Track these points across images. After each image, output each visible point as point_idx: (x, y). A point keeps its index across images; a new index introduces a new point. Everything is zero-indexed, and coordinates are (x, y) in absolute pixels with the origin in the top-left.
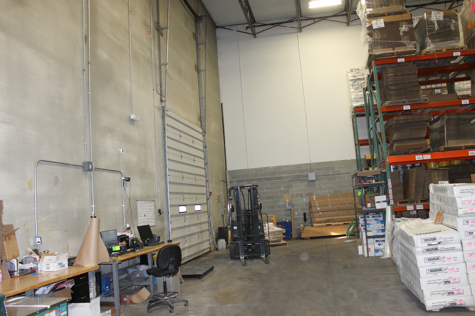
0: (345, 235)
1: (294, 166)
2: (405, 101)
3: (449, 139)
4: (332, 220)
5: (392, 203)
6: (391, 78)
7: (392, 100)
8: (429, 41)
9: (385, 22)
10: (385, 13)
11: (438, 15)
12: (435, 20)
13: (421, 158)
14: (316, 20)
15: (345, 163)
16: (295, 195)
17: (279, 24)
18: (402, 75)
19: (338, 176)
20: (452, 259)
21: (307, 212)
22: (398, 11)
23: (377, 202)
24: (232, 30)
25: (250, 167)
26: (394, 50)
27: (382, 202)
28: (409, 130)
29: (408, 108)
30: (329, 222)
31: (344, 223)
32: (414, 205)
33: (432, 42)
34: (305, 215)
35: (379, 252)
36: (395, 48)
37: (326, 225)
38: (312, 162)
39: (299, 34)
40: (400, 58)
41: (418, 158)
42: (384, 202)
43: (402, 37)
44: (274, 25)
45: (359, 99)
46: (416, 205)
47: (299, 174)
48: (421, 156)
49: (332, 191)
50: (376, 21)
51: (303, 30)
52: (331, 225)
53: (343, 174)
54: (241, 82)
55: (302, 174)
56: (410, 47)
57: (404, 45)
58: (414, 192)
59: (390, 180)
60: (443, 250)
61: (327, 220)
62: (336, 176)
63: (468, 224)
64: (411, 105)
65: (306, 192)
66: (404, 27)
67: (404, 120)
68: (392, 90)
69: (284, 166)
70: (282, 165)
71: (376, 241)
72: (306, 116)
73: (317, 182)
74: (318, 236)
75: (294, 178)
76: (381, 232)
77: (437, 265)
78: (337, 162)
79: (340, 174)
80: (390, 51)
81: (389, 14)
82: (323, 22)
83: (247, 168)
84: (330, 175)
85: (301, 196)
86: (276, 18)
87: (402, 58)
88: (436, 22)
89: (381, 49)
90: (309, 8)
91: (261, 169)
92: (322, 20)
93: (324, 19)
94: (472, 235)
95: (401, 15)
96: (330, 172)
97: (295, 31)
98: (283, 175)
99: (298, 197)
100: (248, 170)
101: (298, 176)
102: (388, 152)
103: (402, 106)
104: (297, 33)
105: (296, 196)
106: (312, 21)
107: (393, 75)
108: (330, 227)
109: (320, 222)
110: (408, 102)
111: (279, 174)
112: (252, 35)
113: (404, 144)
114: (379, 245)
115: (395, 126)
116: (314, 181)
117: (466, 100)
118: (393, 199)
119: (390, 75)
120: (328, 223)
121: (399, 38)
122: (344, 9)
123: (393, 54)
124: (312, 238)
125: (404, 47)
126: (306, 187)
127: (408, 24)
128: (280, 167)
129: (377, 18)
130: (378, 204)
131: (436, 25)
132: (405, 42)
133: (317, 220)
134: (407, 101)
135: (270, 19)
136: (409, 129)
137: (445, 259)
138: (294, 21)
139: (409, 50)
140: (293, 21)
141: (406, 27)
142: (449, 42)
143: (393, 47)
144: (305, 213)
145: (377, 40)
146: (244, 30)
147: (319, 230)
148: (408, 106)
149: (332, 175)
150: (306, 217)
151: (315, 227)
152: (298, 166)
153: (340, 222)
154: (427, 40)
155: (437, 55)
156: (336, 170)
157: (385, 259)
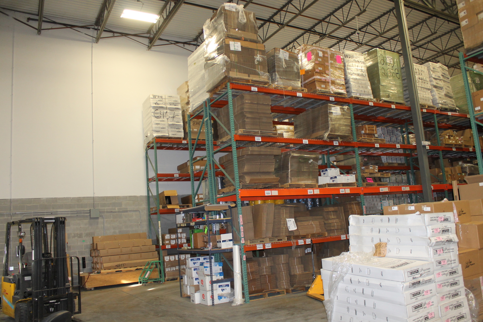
0: (137, 283)
1: (73, 199)
2: (258, 131)
3: (292, 177)
4: (123, 265)
5: (243, 241)
6: (248, 104)
7: (247, 128)
8: (278, 76)
9: (241, 46)
10: (242, 37)
11: (285, 54)
12: (283, 58)
13: (270, 194)
14: (116, 35)
15: (134, 199)
16: (73, 235)
17: (72, 26)
18: (258, 104)
19: (125, 213)
20: (429, 292)
21: (87, 256)
22: (253, 40)
23: (223, 241)
24: (7, 15)
25: (14, 197)
26: (249, 76)
27: (227, 241)
28: (260, 163)
29: (260, 140)
30: (120, 267)
31: (136, 268)
32: (263, 244)
33: (280, 78)
34: (85, 259)
35: (222, 298)
36: (251, 75)
37: (116, 271)
38: (96, 195)
39: (94, 45)
40: (253, 86)
41: (267, 194)
42: (230, 240)
43: (256, 66)
44: (67, 26)
45: (160, 129)
46: (265, 244)
47: (79, 209)
48: (269, 192)
49: (117, 231)
50: (233, 42)
51: (101, 41)
52: (121, 271)
53: (131, 211)
54: (12, 85)
55: (82, 209)
56: (264, 77)
57: (258, 74)
58: (265, 229)
59: (241, 215)
60: (424, 282)
61: (117, 266)
62: (123, 213)
63: (436, 253)
64: (262, 137)
65: (86, 232)
66: (259, 56)
67: (258, 151)
68: (248, 118)
69: (60, 199)
70: (59, 197)
71: (220, 286)
72: (93, 141)
73: (100, 220)
74: (105, 285)
75: (72, 214)
76: (218, 275)
77: (420, 300)
78: (125, 198)
79: (127, 211)
80: (245, 77)
81: (245, 40)
82: (123, 38)
83: (9, 198)
84: (115, 212)
85: (80, 236)
86: (68, 18)
87: (256, 87)
88: (284, 60)
89: (238, 73)
90: (121, 17)
91: (30, 201)
92: (123, 36)
93: (125, 36)
94: (441, 264)
95: (256, 44)
96: (117, 208)
97: (90, 40)
98: (59, 210)
99: (76, 238)
100: (11, 201)
101: (78, 212)
102: (240, 185)
103: (254, 137)
104: (91, 43)
105: (74, 237)
106: (111, 34)
107: (250, 102)
108: (119, 274)
109: (109, 268)
110: (261, 134)
111: (53, 208)
112: (37, 31)
113: (255, 178)
114: (223, 290)
115: (246, 157)
116: (97, 218)
117: (306, 140)
118: (244, 237)
119: (247, 101)
120: (118, 270)
121: (254, 66)
122: (147, 31)
123: (248, 81)
124: (96, 288)
125: (258, 76)
126: (87, 226)
127: (262, 55)
128: (55, 200)
129: (235, 40)
130: (224, 243)
131: (284, 63)
132: (259, 71)
133: (105, 265)
134: (259, 132)
135: (61, 17)
136: (259, 161)
137: (424, 293)
138: (91, 29)
139: (262, 80)
140: (89, 28)
141: (260, 56)
142: (293, 82)
143: (249, 73)
144: (85, 258)
145: (234, 62)
146: (25, 21)
147: (107, 278)
148: (259, 137)
149: (119, 212)
150: (86, 262)
151: (103, 274)
152: (79, 199)
153: (131, 267)
154: (276, 75)
155: (285, 92)
156: (123, 207)
157: (237, 306)
